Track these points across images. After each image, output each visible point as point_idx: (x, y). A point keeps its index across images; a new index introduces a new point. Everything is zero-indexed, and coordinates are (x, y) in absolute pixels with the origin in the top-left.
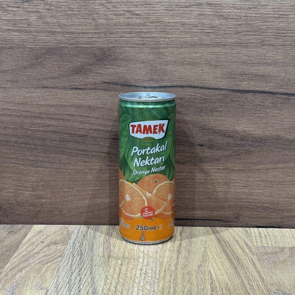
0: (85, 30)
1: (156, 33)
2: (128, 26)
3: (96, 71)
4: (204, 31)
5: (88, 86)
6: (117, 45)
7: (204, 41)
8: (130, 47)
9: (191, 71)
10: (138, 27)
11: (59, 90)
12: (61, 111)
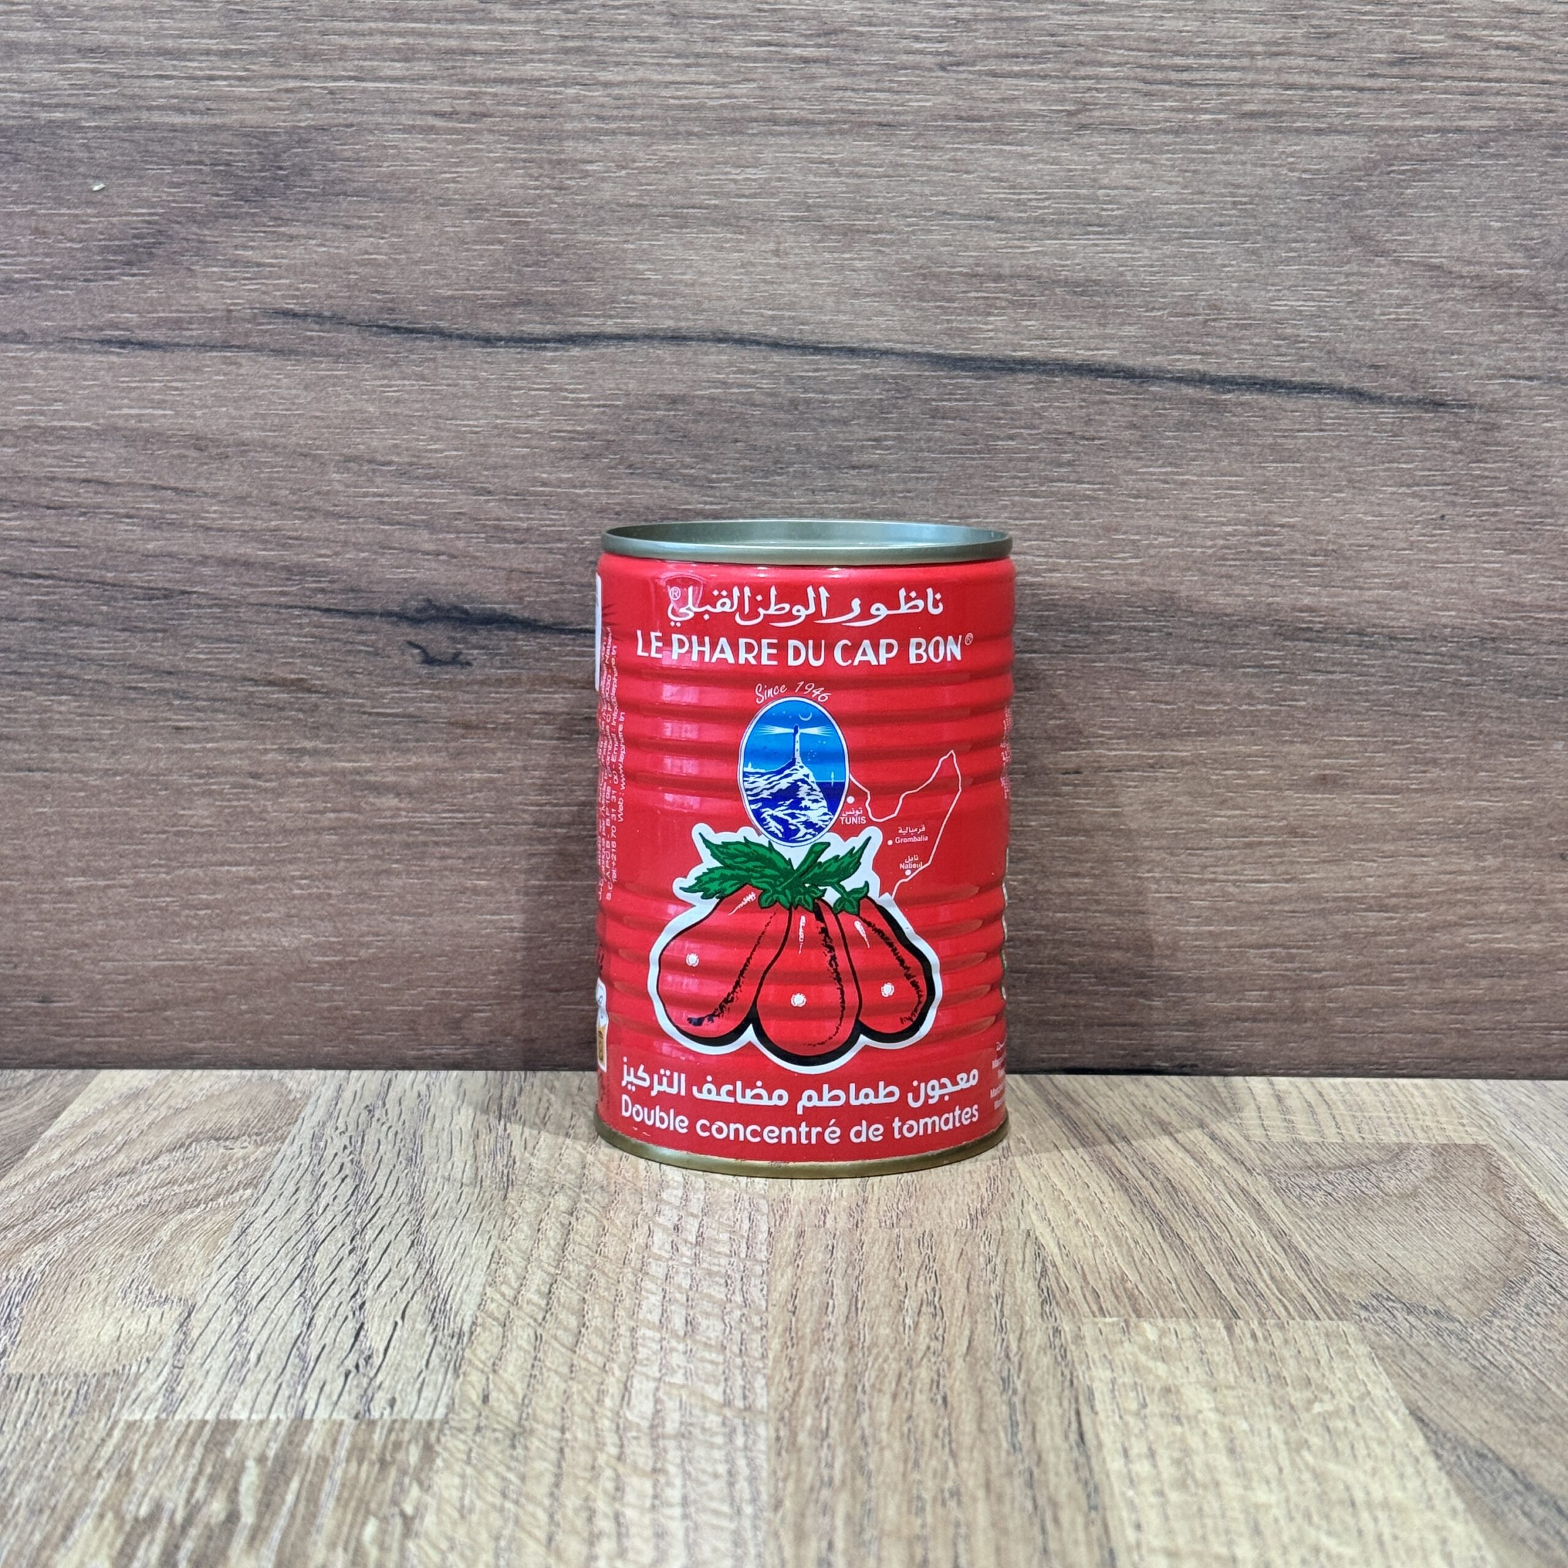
0: (172, 36)
1: (540, 61)
2: (400, 20)
3: (230, 251)
4: (785, 50)
5: (188, 333)
6: (342, 118)
7: (789, 104)
8: (409, 129)
9: (723, 255)
10: (450, 27)
11: (38, 351)
12: (50, 461)
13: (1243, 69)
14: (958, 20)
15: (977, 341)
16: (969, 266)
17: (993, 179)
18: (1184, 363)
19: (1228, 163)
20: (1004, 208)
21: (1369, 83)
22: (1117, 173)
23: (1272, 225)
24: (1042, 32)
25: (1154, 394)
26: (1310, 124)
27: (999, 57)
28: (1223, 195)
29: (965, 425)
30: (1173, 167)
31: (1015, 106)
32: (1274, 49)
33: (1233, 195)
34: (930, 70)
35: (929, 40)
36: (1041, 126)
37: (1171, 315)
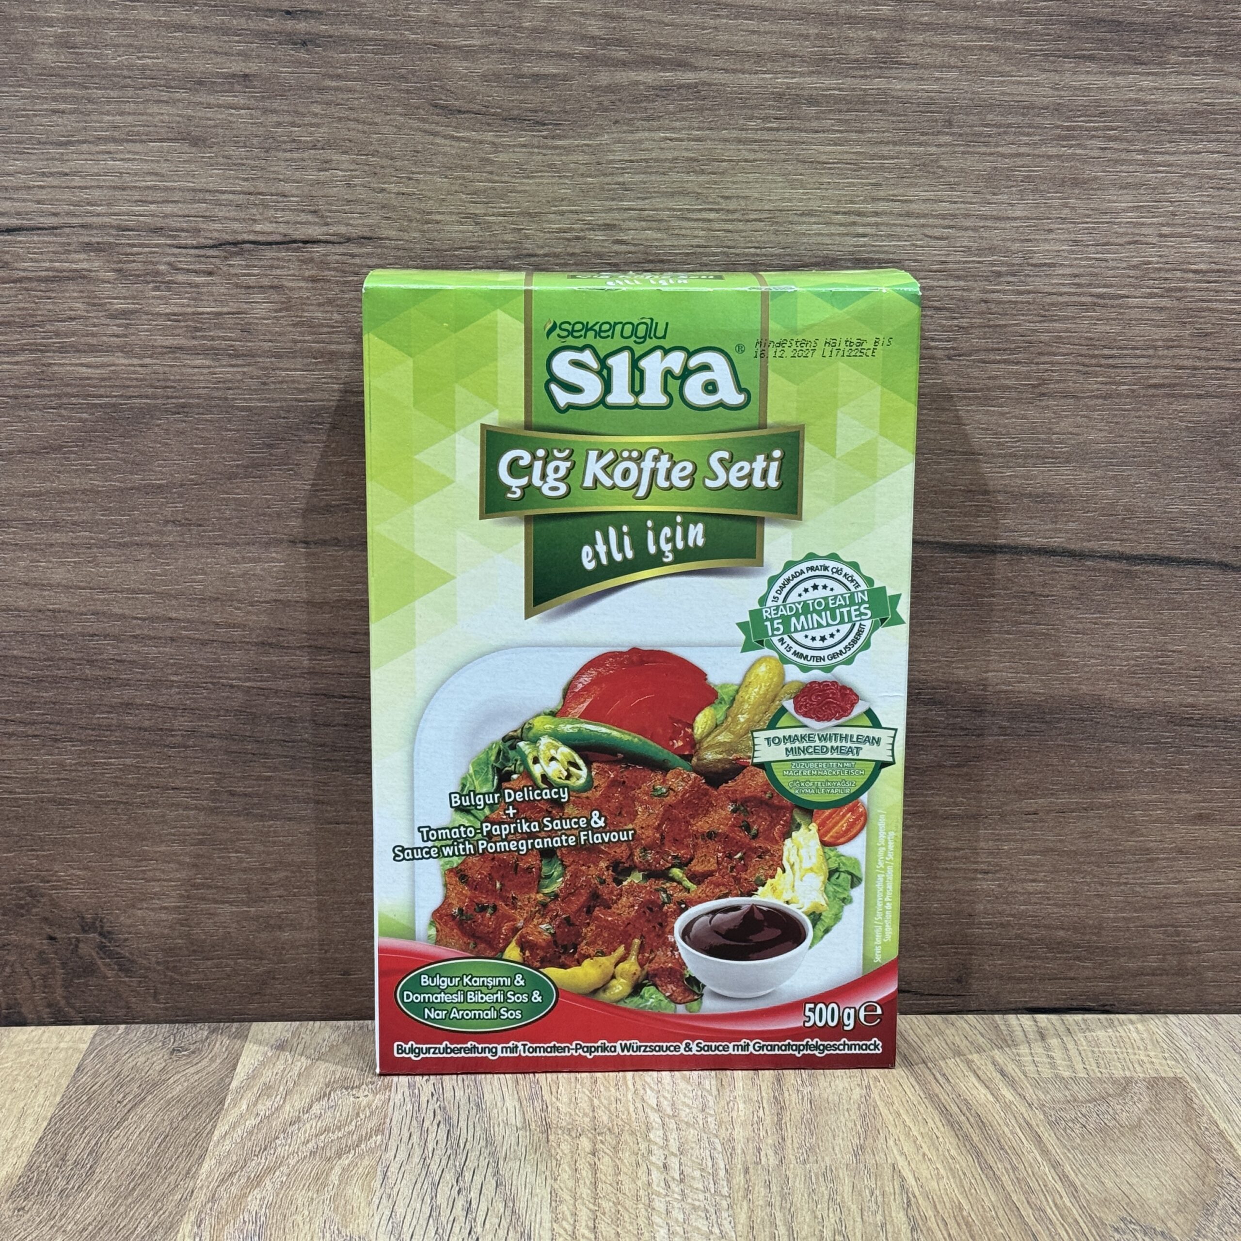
11: (347, 551)
12: (353, 622)
13: (1149, 356)
14: (960, 327)
15: (970, 534)
16: (966, 486)
17: (982, 429)
18: (1108, 546)
19: (1139, 417)
20: (990, 448)
21: (1233, 365)
22: (1065, 425)
23: (1169, 457)
24: (1016, 334)
25: (1089, 567)
26: (1193, 391)
27: (987, 350)
28: (1134, 438)
29: (961, 588)
30: (1102, 419)
31: (997, 382)
32: (1171, 343)
33: (1142, 437)
34: (941, 359)
35: (941, 340)
36: (1014, 394)
37: (1100, 515)
